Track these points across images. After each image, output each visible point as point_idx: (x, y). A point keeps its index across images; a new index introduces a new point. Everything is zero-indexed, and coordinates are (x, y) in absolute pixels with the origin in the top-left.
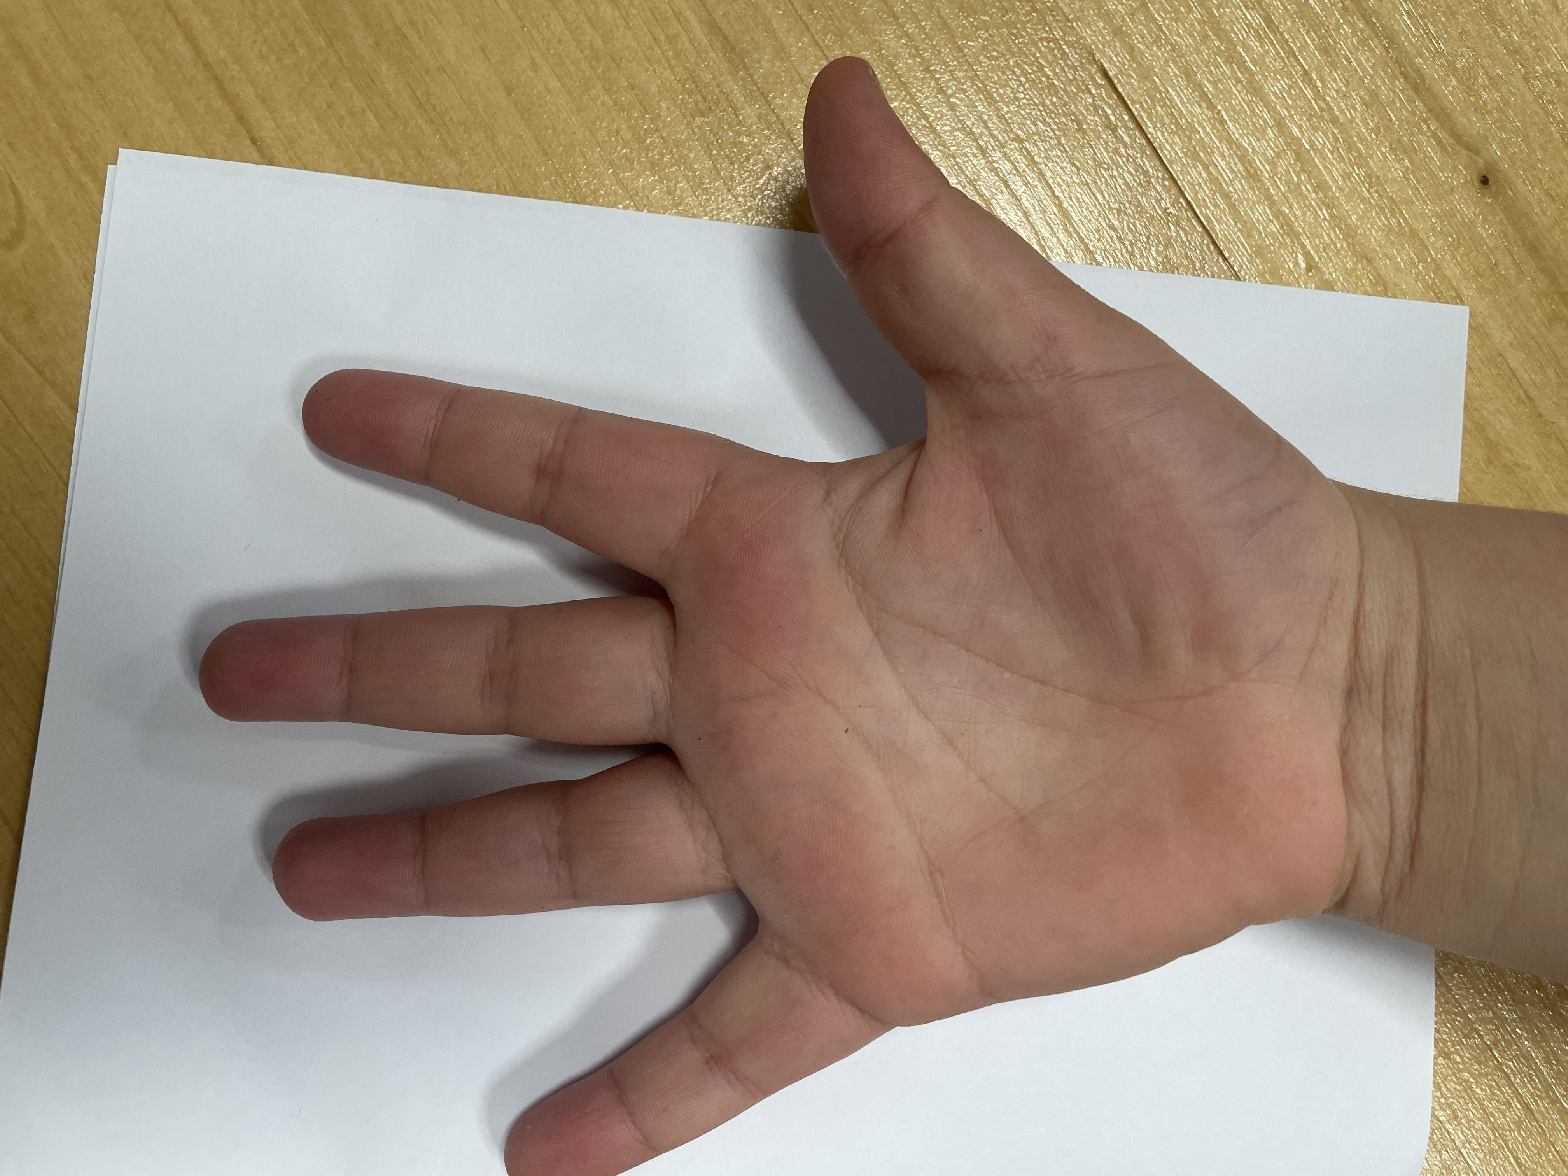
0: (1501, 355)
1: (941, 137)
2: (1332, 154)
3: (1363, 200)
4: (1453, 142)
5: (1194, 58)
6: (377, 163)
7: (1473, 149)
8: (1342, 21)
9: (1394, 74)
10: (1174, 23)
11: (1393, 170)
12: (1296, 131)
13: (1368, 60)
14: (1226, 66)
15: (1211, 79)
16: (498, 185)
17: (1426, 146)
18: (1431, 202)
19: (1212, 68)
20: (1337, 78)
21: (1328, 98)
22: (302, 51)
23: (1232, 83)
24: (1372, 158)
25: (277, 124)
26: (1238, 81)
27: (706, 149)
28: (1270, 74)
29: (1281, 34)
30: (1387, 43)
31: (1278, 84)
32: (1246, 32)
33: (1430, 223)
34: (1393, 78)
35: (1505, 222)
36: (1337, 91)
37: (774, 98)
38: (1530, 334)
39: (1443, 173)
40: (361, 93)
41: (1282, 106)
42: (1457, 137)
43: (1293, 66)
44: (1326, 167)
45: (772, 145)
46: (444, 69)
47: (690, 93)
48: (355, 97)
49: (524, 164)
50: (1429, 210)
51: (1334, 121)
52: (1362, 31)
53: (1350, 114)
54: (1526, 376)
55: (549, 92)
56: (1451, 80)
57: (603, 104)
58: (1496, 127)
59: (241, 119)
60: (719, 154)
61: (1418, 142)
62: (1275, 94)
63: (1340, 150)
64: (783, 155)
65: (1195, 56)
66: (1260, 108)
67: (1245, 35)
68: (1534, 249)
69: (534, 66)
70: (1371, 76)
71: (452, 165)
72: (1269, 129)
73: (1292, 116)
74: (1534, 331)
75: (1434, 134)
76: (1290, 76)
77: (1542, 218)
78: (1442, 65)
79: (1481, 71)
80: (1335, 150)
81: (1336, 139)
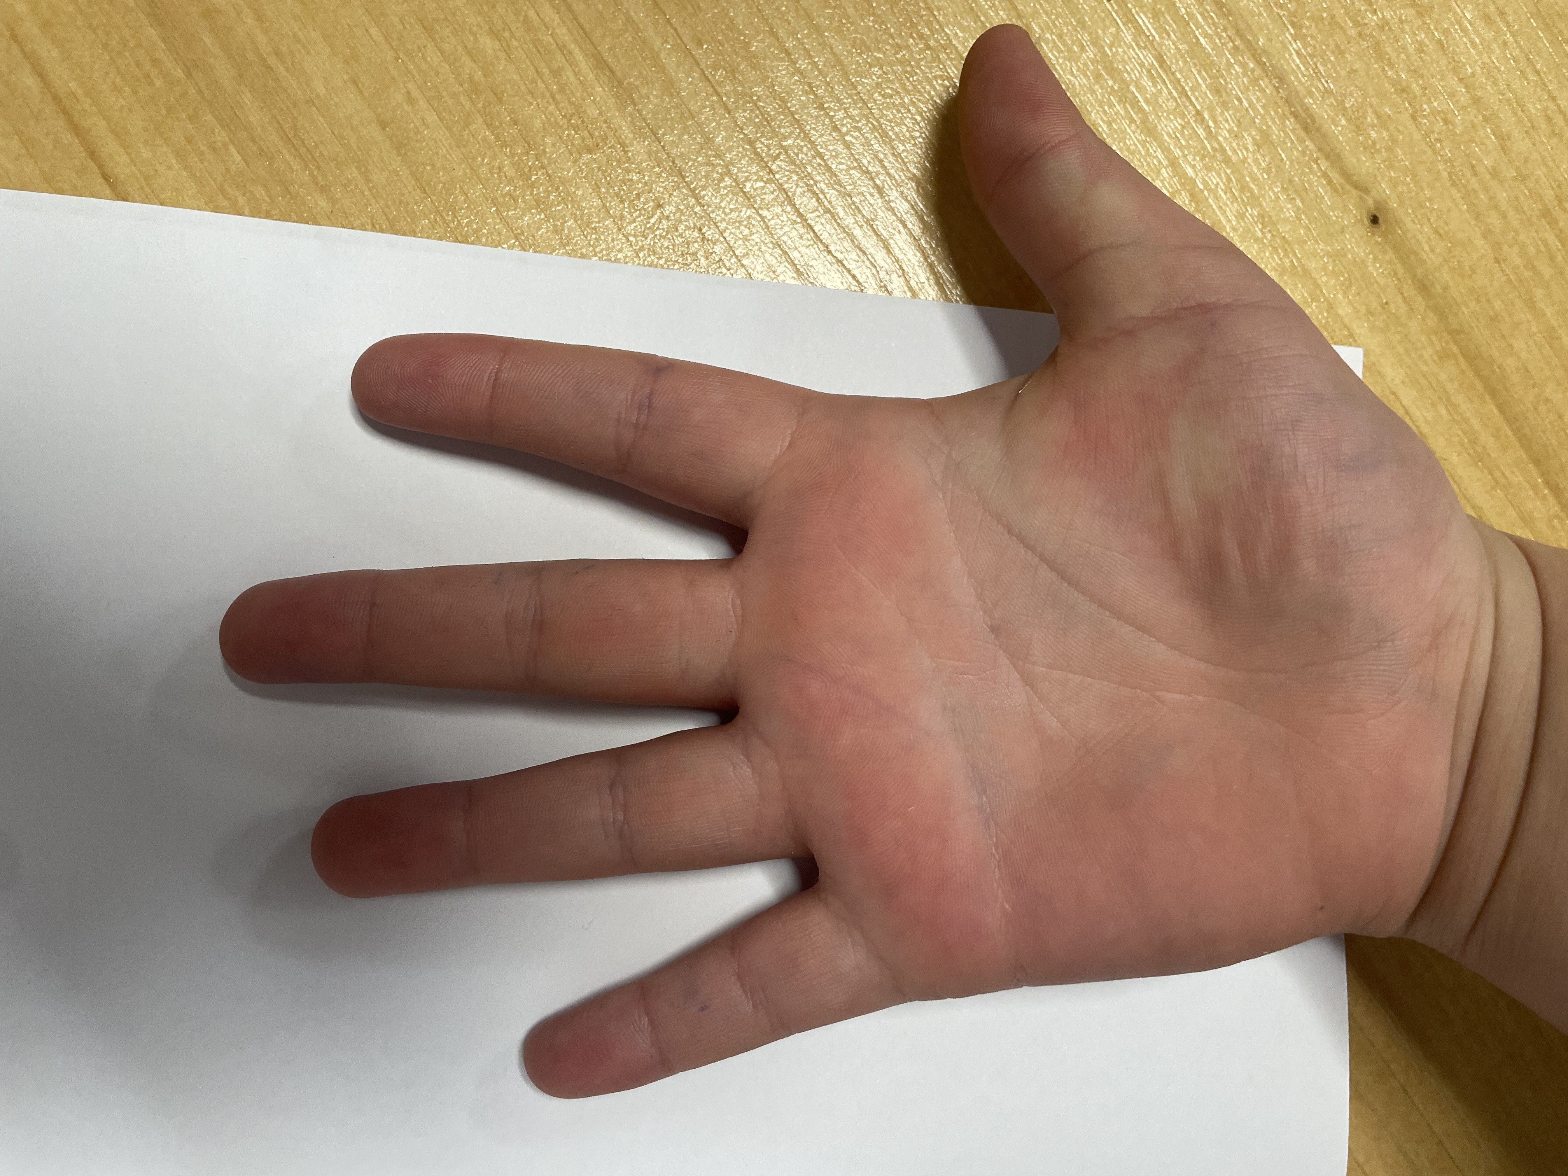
0: (1394, 393)
1: (836, 176)
2: (1226, 193)
3: (1257, 240)
4: (1342, 181)
5: (1088, 98)
6: (241, 200)
7: (1363, 189)
8: (1232, 61)
9: (1284, 114)
10: (1067, 63)
11: (1285, 210)
12: (1190, 172)
13: (1258, 100)
14: (1119, 105)
15: (1105, 119)
16: (373, 225)
17: (1316, 186)
18: (1323, 242)
19: (1106, 108)
20: (1229, 119)
21: (1220, 138)
22: (158, 83)
23: (1126, 123)
24: (1264, 198)
25: (132, 160)
26: (1132, 121)
27: (595, 187)
28: (1163, 114)
29: (1173, 74)
30: (1277, 82)
31: (1171, 124)
32: (1139, 72)
33: (1322, 263)
34: (1284, 117)
35: (1396, 261)
36: (1228, 131)
37: (664, 134)
38: (1422, 372)
39: (1333, 212)
40: (223, 127)
41: (1176, 146)
42: (1347, 176)
43: (1186, 107)
44: (1220, 207)
45: (663, 182)
46: (313, 102)
47: (576, 129)
48: (217, 130)
49: (401, 202)
50: (1321, 250)
51: (1227, 161)
52: (1253, 70)
53: (1242, 154)
54: (1418, 414)
55: (427, 127)
56: (1341, 120)
57: (485, 139)
58: (1385, 166)
59: (92, 154)
60: (608, 192)
61: (1309, 181)
62: (1168, 133)
63: (1233, 190)
64: (675, 194)
65: (1089, 95)
66: (1154, 148)
67: (1138, 75)
68: (1424, 287)
69: (410, 99)
70: (1262, 116)
71: (323, 203)
72: (1164, 169)
73: (1185, 156)
74: (1425, 368)
75: (1325, 175)
76: (1183, 116)
77: (1431, 255)
78: (1331, 105)
79: (1370, 110)
80: (1228, 190)
81: (1229, 180)
